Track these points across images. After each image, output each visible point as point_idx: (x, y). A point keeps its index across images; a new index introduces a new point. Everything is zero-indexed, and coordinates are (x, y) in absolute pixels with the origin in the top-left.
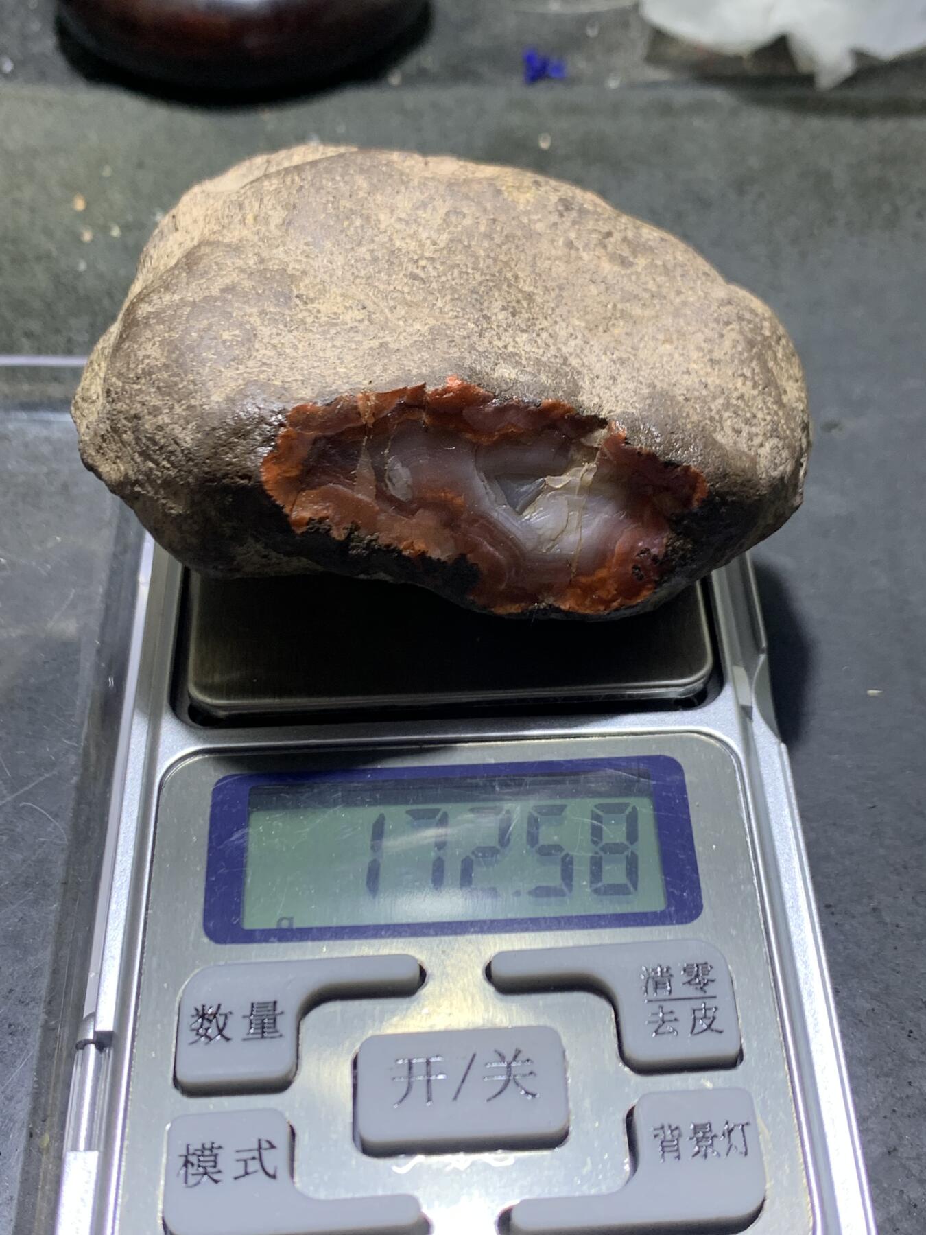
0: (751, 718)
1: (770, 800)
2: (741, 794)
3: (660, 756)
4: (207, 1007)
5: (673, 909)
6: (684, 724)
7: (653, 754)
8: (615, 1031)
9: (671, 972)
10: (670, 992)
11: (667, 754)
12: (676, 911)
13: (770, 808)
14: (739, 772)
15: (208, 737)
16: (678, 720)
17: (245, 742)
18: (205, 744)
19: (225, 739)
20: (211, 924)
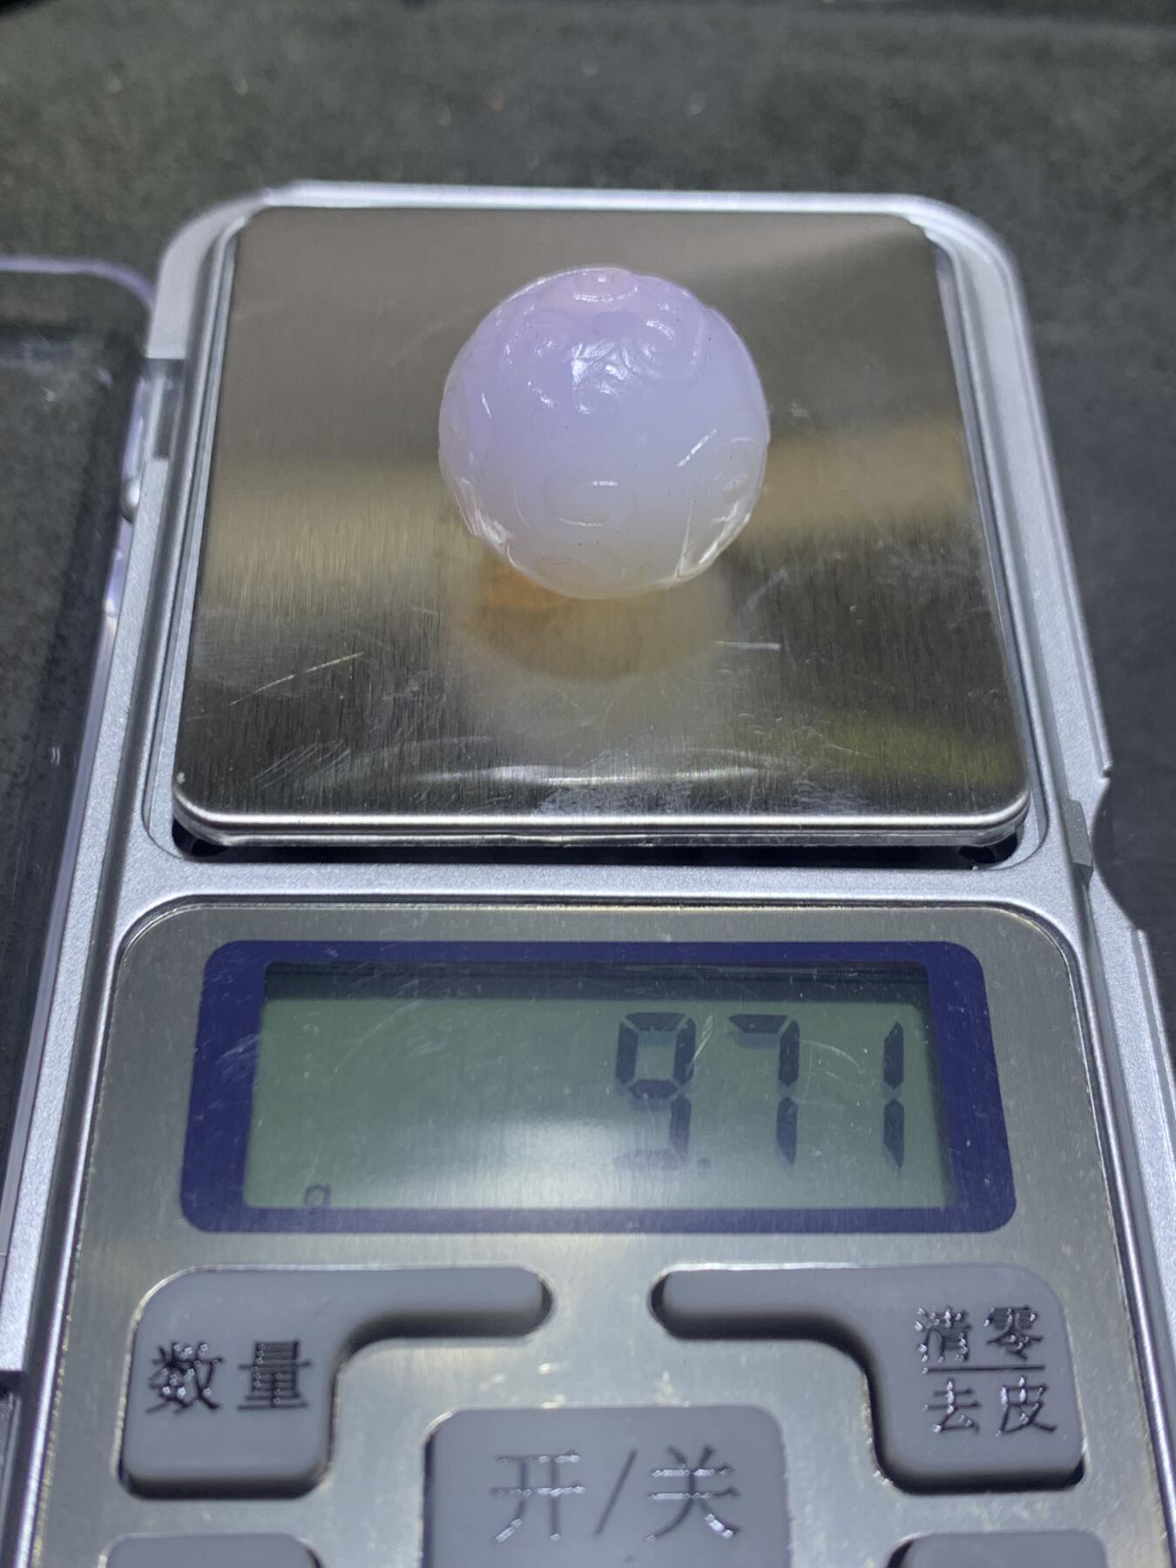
3: (944, 943)
4: (180, 1347)
5: (966, 1205)
7: (932, 939)
9: (970, 1320)
10: (966, 1357)
11: (955, 939)
12: (972, 1209)
13: (1123, 1037)
14: (1073, 976)
15: (202, 874)
16: (974, 885)
17: (263, 887)
18: (197, 887)
19: (229, 880)
20: (193, 1197)
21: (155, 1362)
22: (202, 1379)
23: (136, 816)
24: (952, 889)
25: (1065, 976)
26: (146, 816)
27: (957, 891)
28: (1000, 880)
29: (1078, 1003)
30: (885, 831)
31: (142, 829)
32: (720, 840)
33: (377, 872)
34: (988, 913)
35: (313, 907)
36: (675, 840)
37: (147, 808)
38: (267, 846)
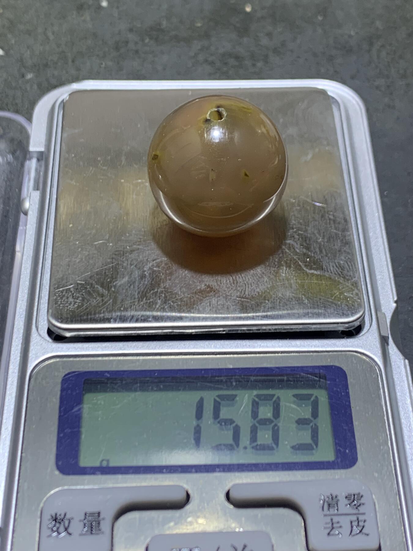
0: (388, 344)
1: (398, 394)
2: (382, 390)
3: (332, 366)
4: (58, 515)
5: (339, 460)
6: (348, 347)
7: (329, 364)
8: (303, 533)
9: (339, 498)
10: (337, 510)
11: (337, 364)
12: (342, 461)
13: (399, 399)
14: (380, 377)
15: (58, 348)
16: (344, 344)
17: (81, 351)
18: (57, 352)
19: (69, 349)
20: (60, 463)
21: (49, 520)
22: (66, 525)
23: (34, 327)
25: (377, 377)
26: (37, 326)
27: (338, 347)
28: (354, 342)
30: (311, 325)
31: (36, 331)
32: (250, 330)
33: (123, 345)
34: (349, 354)
35: (100, 358)
36: (233, 330)
37: (37, 323)
38: (83, 336)
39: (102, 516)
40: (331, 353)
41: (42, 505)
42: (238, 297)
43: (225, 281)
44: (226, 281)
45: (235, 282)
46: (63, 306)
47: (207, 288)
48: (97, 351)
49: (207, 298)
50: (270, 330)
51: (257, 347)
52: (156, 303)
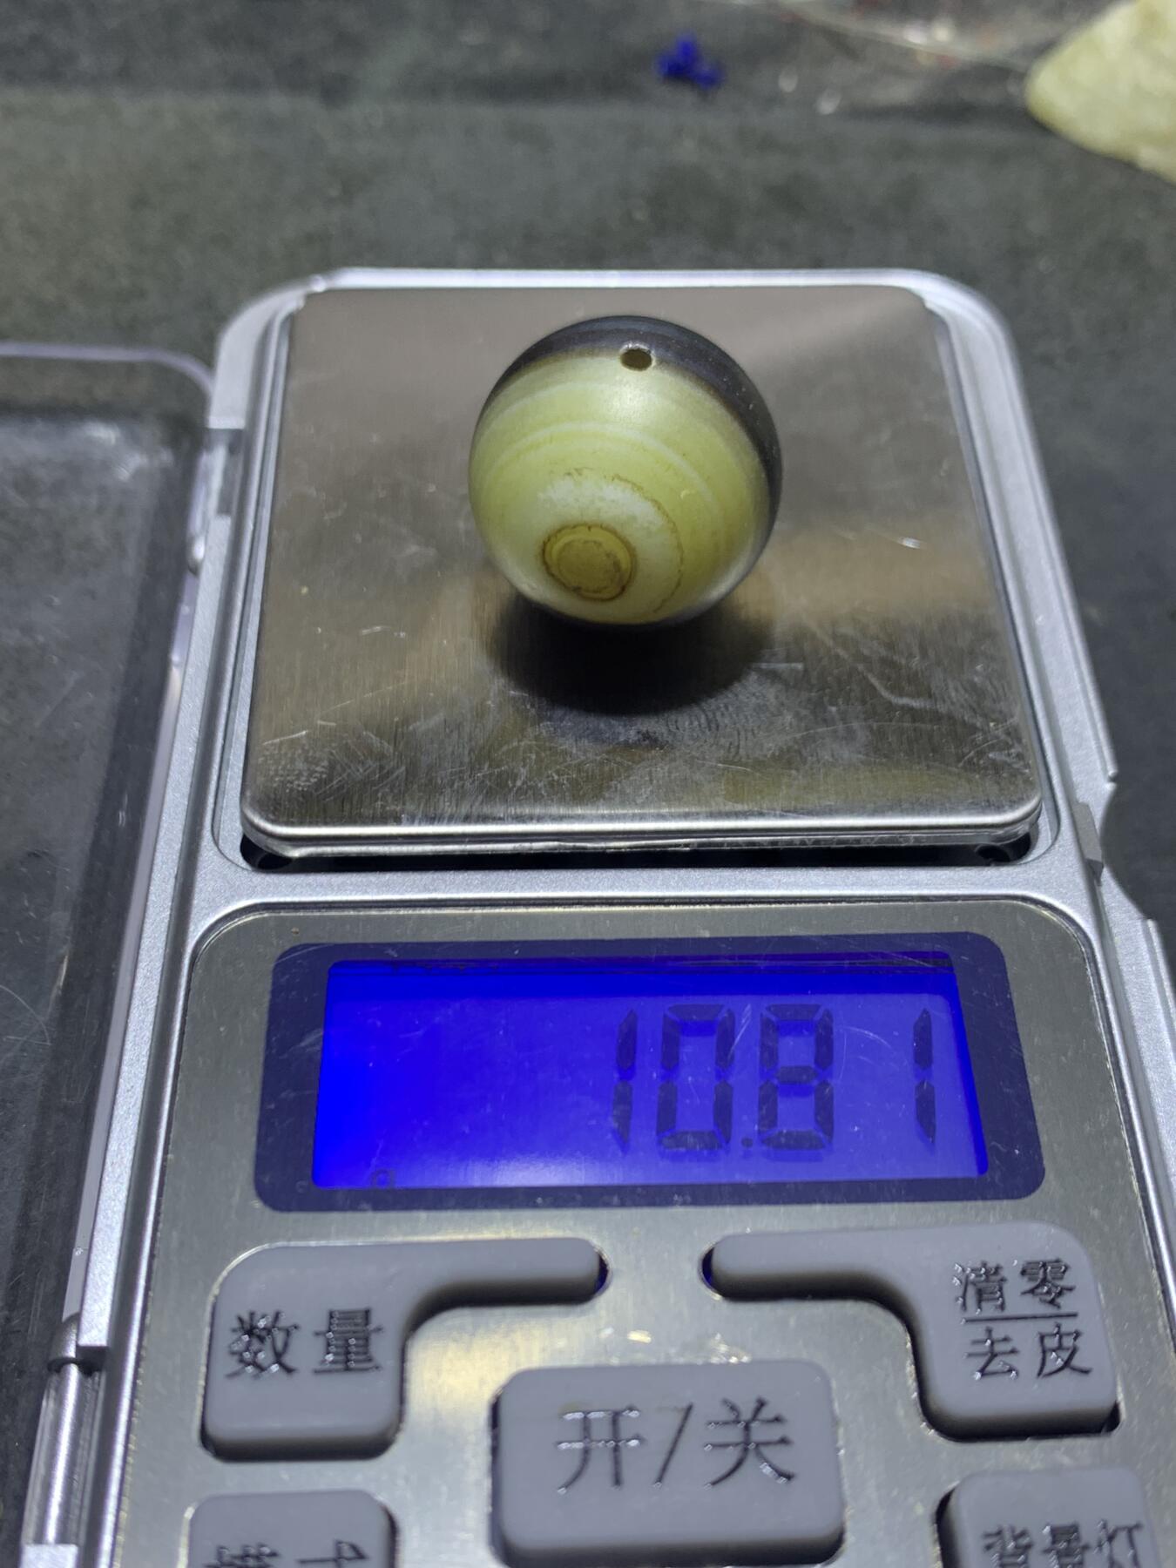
0: (1100, 882)
3: (966, 933)
4: (257, 1317)
5: (997, 1176)
7: (955, 929)
8: (910, 1369)
9: (1004, 1273)
10: (1002, 1307)
11: (976, 930)
12: (1003, 1178)
14: (1089, 963)
15: (269, 885)
16: (994, 879)
17: (326, 895)
18: (265, 895)
19: (294, 889)
20: (267, 1180)
21: (234, 1330)
22: (279, 1345)
23: (207, 833)
24: (972, 884)
25: (1082, 962)
26: (216, 833)
27: (976, 886)
28: (1017, 874)
29: (1095, 986)
30: (907, 831)
31: (212, 843)
32: (753, 844)
33: (434, 880)
34: (1007, 906)
35: (374, 912)
36: (710, 844)
37: (216, 826)
38: (330, 856)
39: (375, 1321)
40: (959, 902)
41: (215, 1290)
42: (720, 762)
43: (687, 723)
44: (691, 723)
45: (713, 726)
46: (280, 781)
47: (644, 740)
48: (366, 892)
49: (644, 764)
50: (803, 843)
51: (772, 885)
52: (515, 777)
